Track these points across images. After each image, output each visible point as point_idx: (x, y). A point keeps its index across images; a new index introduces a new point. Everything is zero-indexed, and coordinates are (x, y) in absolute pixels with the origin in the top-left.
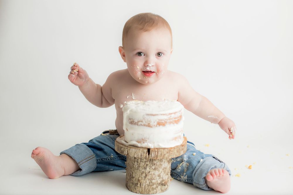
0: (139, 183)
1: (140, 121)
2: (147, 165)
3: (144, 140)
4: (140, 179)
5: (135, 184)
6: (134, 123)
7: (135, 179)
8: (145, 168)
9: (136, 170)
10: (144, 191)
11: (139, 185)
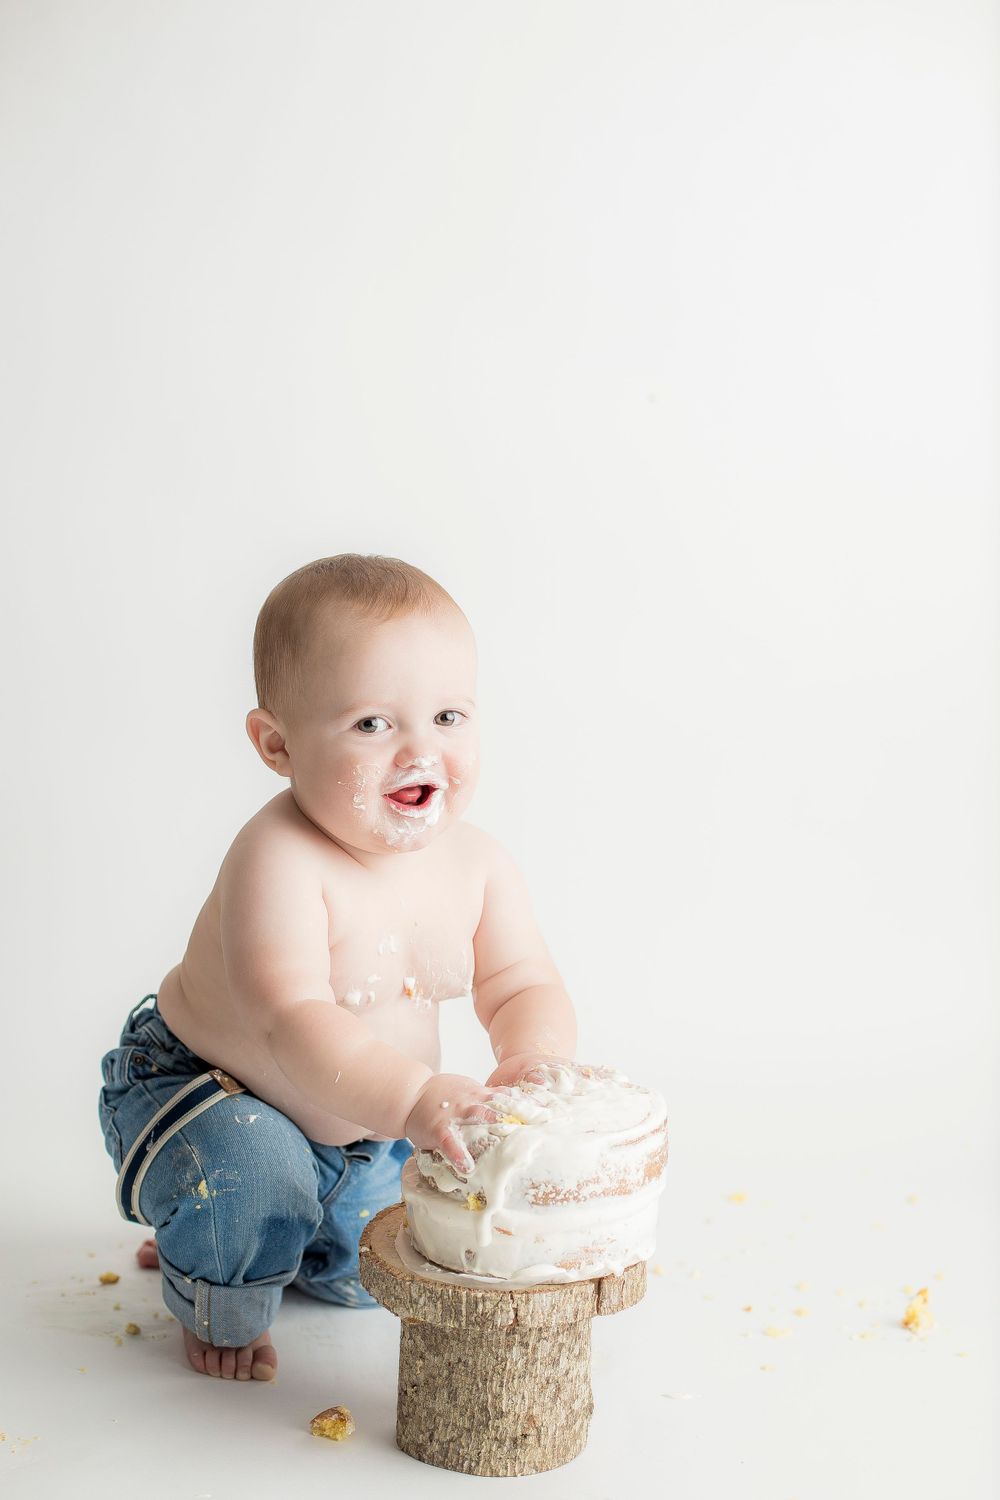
0: (533, 1432)
1: (587, 1182)
2: (562, 1345)
3: (593, 1252)
4: (536, 1411)
5: (515, 1441)
6: (561, 1197)
7: (511, 1417)
8: (555, 1363)
9: (516, 1381)
10: (550, 1457)
11: (531, 1440)
